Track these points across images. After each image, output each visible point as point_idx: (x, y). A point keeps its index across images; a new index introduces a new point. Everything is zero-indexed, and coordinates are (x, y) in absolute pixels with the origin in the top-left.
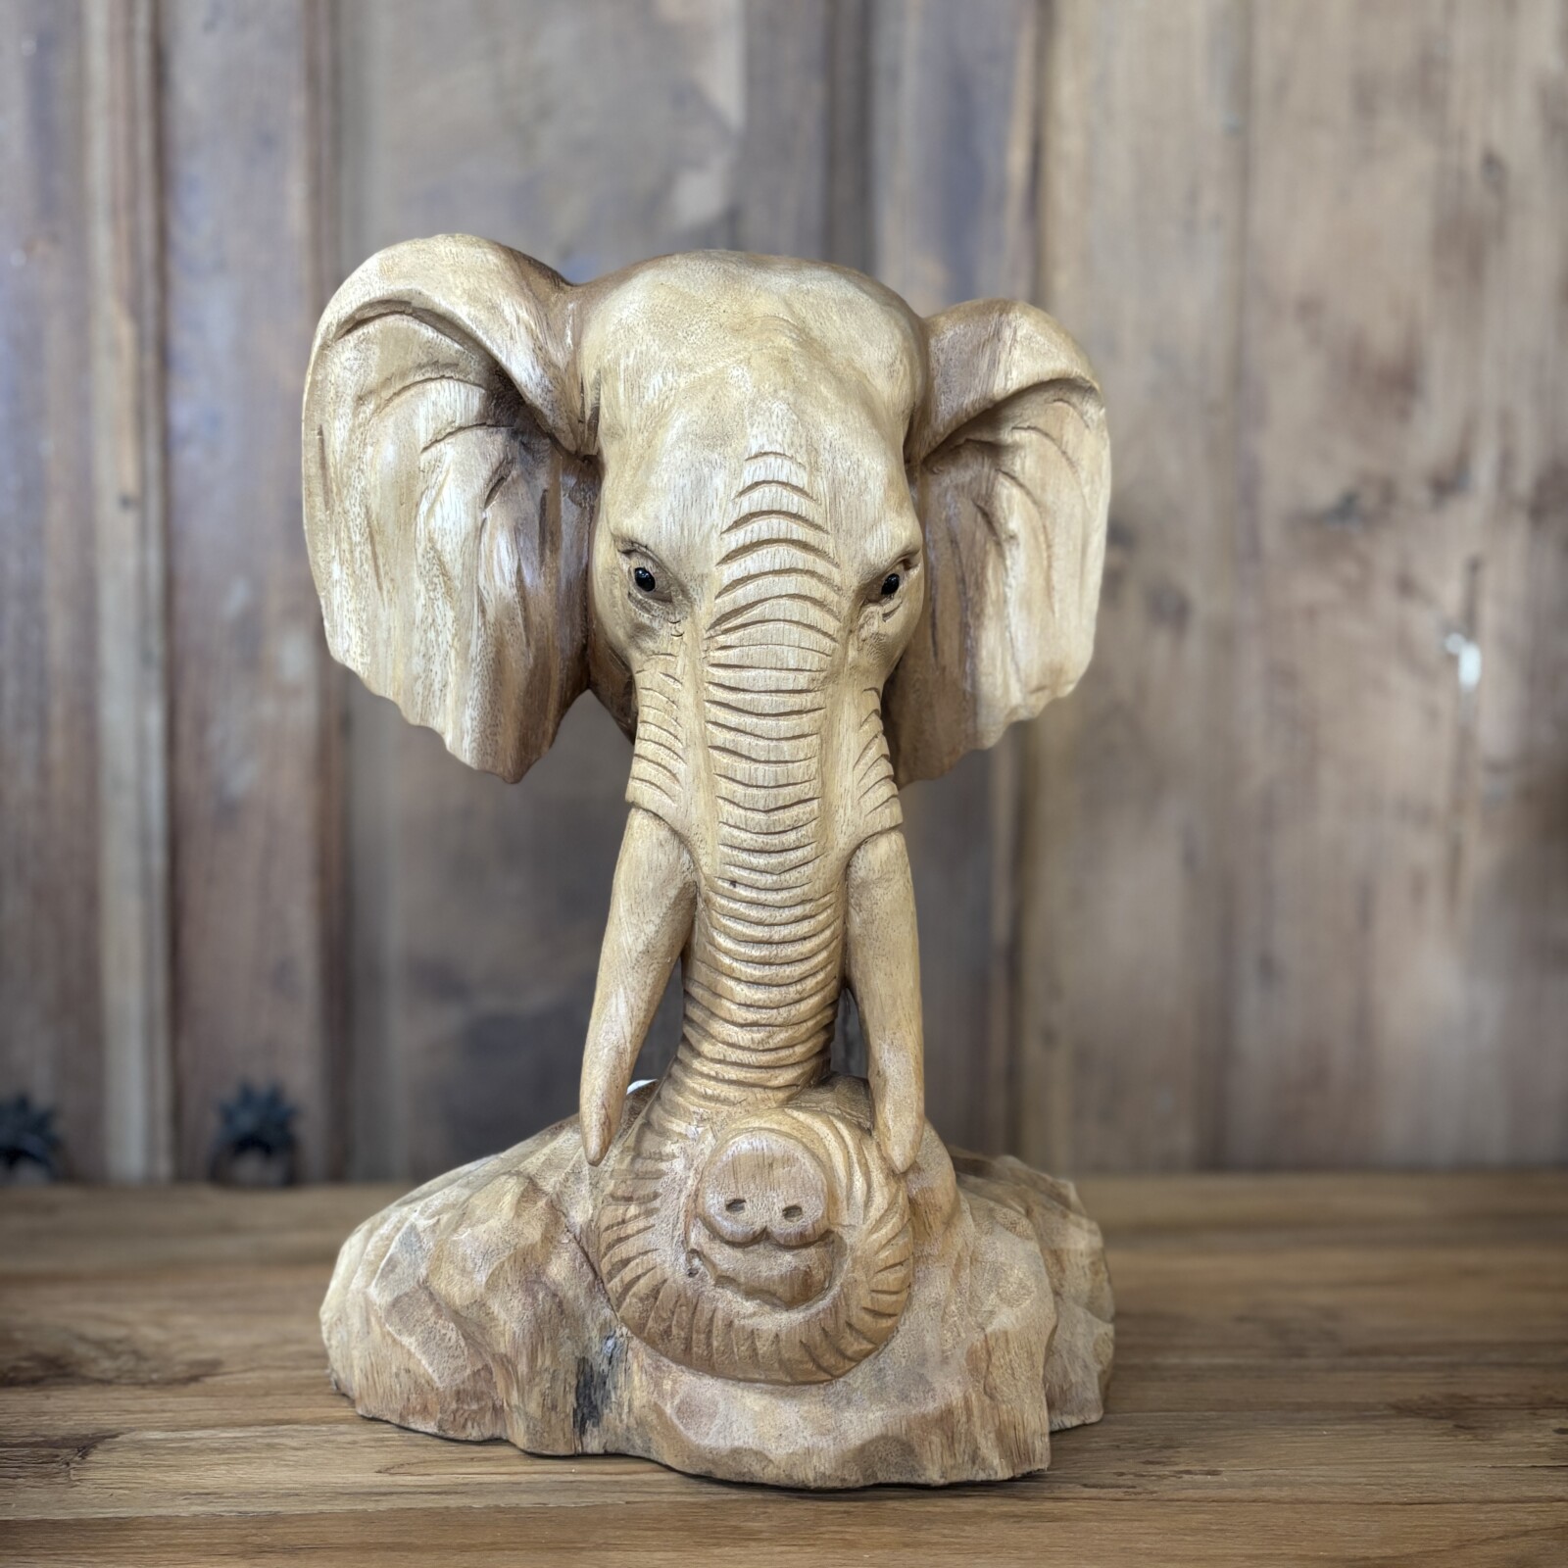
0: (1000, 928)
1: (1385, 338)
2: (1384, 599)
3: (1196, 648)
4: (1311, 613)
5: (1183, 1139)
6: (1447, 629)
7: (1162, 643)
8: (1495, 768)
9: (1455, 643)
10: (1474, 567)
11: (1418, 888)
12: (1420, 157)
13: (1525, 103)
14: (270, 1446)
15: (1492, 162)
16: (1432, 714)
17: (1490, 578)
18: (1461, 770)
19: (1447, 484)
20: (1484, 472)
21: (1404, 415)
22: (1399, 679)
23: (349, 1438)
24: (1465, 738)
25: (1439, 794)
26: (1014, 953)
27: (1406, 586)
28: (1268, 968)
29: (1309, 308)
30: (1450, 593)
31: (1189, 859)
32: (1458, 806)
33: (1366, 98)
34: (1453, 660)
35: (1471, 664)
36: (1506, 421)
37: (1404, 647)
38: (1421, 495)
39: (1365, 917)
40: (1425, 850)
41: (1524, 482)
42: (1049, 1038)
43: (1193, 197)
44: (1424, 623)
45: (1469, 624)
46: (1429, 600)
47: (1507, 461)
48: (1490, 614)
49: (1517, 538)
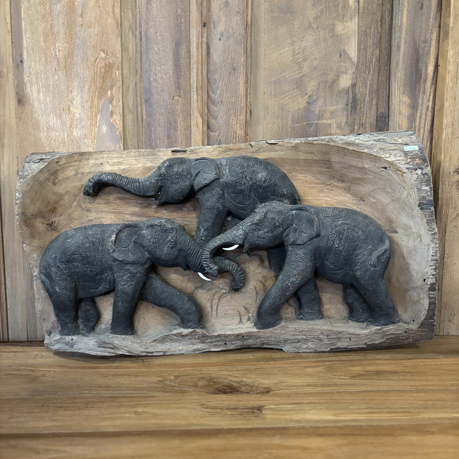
14: (302, 410)
23: (319, 407)
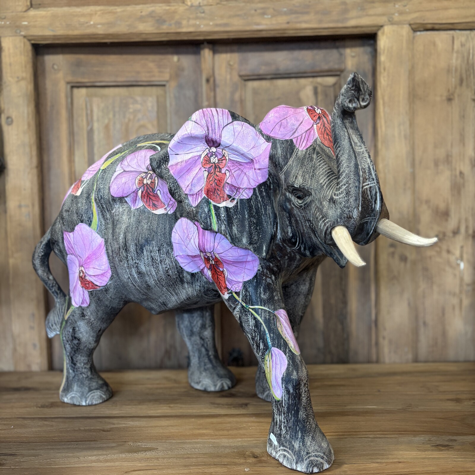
0: (373, 317)
1: (442, 206)
2: (444, 254)
3: (408, 265)
4: (430, 257)
5: (410, 356)
6: (457, 259)
7: (402, 264)
8: (468, 285)
9: (459, 262)
10: (462, 247)
11: (454, 308)
12: (447, 173)
13: (467, 162)
15: (461, 173)
16: (455, 275)
17: (465, 249)
18: (461, 285)
19: (456, 232)
20: (463, 229)
21: (447, 220)
22: (448, 269)
24: (462, 279)
25: (457, 290)
26: (376, 322)
27: (448, 252)
28: (425, 324)
29: (427, 202)
30: (457, 253)
31: (409, 304)
32: (461, 292)
33: (436, 164)
34: (459, 265)
35: (462, 265)
36: (466, 220)
37: (449, 263)
38: (451, 235)
39: (443, 314)
40: (455, 301)
41: (471, 231)
42: (384, 338)
43: (405, 184)
44: (452, 258)
45: (462, 259)
46: (454, 254)
47: (467, 227)
48: (465, 256)
49: (470, 242)
